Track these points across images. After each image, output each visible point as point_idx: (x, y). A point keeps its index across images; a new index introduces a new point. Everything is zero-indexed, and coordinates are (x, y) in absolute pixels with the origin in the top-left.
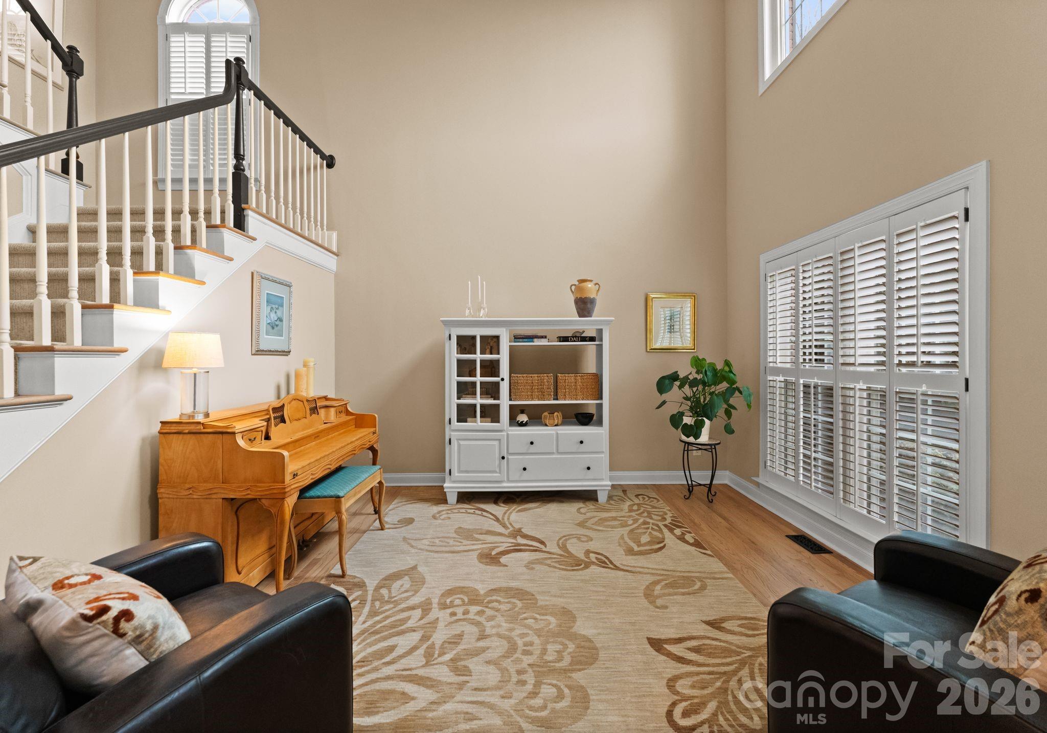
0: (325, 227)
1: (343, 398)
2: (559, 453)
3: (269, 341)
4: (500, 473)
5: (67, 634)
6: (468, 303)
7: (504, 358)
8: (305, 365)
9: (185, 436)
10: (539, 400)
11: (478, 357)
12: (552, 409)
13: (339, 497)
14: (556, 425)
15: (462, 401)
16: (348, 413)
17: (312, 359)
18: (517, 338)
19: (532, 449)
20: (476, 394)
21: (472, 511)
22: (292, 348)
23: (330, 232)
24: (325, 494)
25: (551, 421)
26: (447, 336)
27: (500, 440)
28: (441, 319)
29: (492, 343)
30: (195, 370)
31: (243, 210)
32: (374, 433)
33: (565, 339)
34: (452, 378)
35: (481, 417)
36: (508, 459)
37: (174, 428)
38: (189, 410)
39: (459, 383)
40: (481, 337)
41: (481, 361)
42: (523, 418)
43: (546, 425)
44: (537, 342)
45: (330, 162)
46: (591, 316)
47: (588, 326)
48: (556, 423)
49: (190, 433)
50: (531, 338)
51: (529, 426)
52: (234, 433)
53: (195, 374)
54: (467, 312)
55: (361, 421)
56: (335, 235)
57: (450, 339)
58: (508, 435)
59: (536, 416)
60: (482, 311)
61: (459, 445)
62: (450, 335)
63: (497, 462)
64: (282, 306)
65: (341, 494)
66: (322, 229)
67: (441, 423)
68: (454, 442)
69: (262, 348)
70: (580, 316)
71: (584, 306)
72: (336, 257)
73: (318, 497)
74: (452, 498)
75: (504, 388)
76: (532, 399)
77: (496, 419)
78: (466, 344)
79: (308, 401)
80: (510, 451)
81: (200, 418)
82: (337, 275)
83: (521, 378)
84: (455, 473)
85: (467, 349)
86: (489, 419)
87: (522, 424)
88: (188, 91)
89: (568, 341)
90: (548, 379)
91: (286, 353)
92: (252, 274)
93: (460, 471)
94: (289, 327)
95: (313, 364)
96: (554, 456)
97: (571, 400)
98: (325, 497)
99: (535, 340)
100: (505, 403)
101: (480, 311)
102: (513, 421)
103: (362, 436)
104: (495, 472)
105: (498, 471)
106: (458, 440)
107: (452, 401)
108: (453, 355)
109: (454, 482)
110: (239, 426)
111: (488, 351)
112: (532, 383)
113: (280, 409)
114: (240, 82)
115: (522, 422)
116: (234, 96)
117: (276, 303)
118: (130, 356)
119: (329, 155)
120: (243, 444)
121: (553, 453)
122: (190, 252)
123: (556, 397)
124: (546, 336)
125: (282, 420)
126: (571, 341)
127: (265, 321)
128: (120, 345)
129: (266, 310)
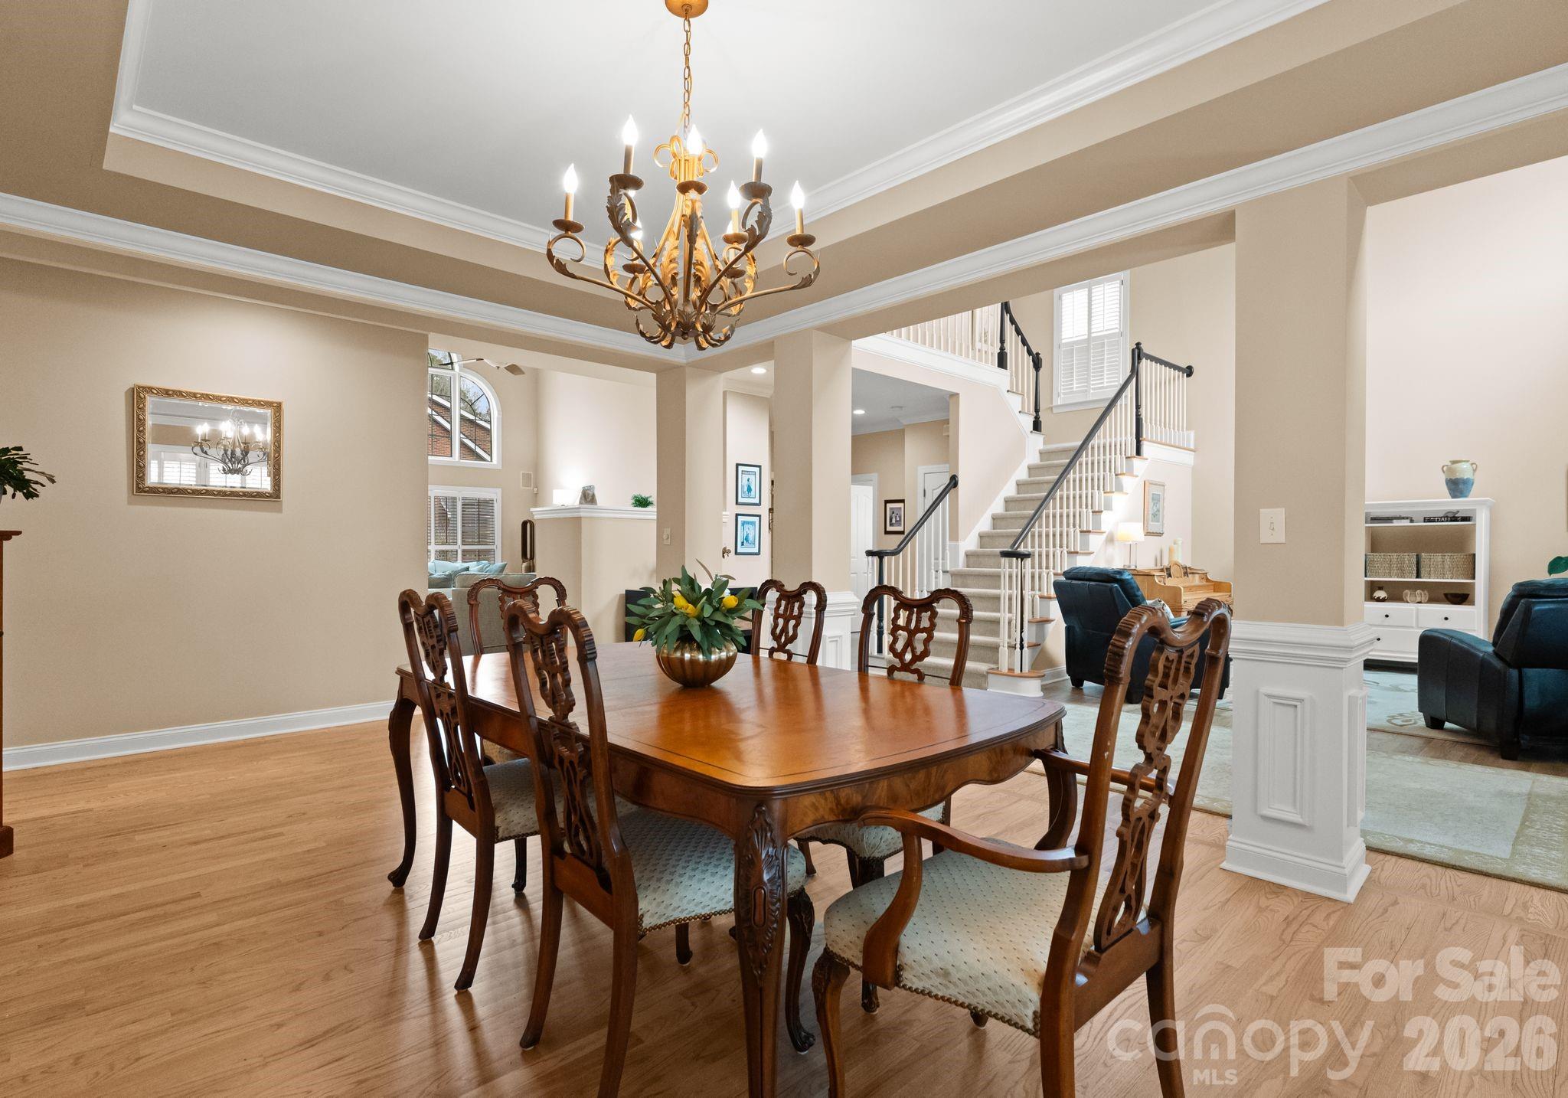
0: (1185, 430)
2: (1418, 626)
3: (1154, 527)
8: (1175, 543)
10: (1399, 577)
12: (1414, 586)
14: (1418, 603)
16: (1208, 580)
17: (1180, 539)
18: (1373, 520)
19: (1388, 621)
22: (1165, 530)
23: (1188, 434)
25: (1413, 599)
30: (1131, 543)
31: (1141, 442)
33: (1429, 520)
38: (1127, 564)
42: (1381, 594)
44: (1396, 523)
45: (1189, 371)
46: (1466, 497)
47: (1459, 505)
48: (1419, 599)
50: (1389, 519)
51: (1387, 602)
52: (1155, 576)
53: (1130, 545)
55: (1216, 586)
56: (1192, 434)
58: (1362, 607)
59: (1396, 593)
64: (1160, 501)
66: (1183, 430)
69: (1149, 531)
70: (1454, 496)
71: (1457, 486)
72: (1192, 453)
76: (1391, 577)
79: (1184, 567)
81: (1133, 567)
82: (1194, 469)
83: (1381, 556)
87: (1378, 600)
89: (1435, 521)
90: (1409, 558)
91: (1160, 534)
92: (1145, 482)
94: (1163, 516)
95: (1182, 543)
96: (1413, 630)
97: (1438, 578)
99: (1395, 521)
110: (1157, 573)
112: (1391, 561)
113: (1168, 569)
114: (1139, 359)
115: (1379, 598)
116: (1135, 371)
117: (1156, 499)
118: (1105, 535)
119: (1187, 368)
120: (1157, 581)
121: (1412, 627)
122: (1120, 477)
123: (1417, 577)
124: (1407, 518)
125: (1170, 575)
126: (1438, 521)
127: (1151, 513)
128: (1103, 530)
129: (1151, 505)
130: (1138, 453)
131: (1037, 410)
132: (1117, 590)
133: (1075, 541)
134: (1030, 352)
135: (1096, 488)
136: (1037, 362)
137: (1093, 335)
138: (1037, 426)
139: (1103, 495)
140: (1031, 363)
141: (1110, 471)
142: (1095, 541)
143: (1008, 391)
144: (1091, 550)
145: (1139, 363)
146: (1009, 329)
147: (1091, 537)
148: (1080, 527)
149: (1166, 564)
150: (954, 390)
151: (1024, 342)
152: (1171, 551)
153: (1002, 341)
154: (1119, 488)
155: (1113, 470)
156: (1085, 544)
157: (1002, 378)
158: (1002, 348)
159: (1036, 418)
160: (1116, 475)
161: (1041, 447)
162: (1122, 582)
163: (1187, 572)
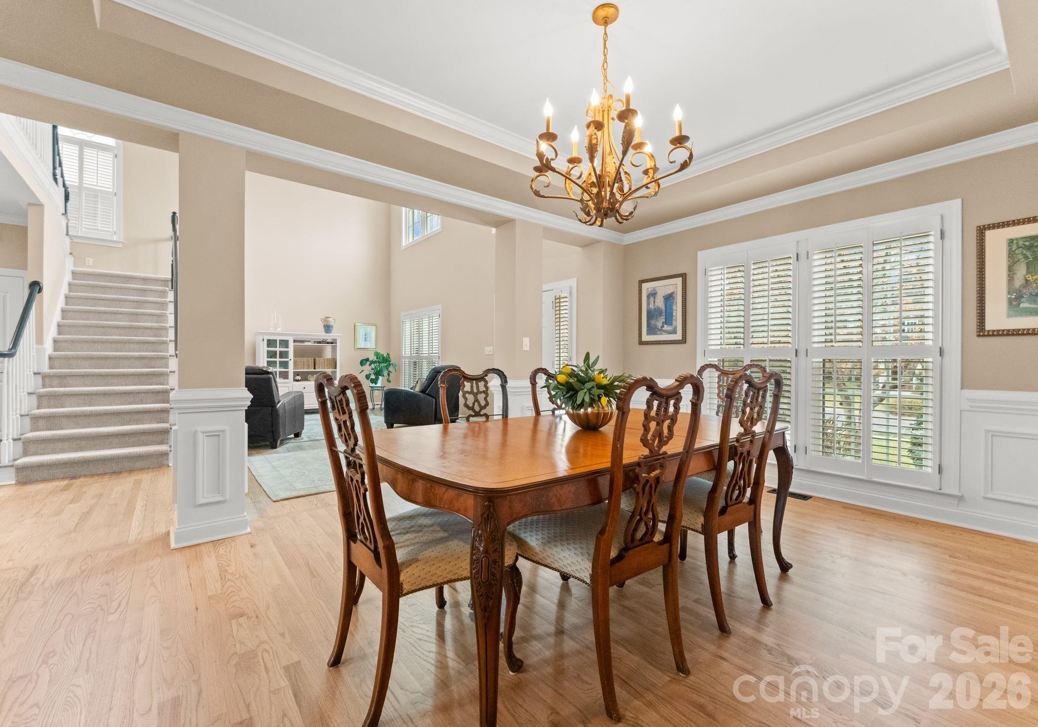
6: (272, 325)
7: (291, 351)
10: (306, 370)
11: (278, 349)
12: (313, 373)
18: (297, 341)
19: (304, 390)
20: (276, 367)
25: (312, 379)
27: (289, 387)
28: (259, 332)
29: (285, 343)
33: (316, 343)
39: (268, 361)
40: (279, 341)
41: (280, 351)
42: (299, 378)
43: (309, 381)
44: (306, 344)
46: (331, 333)
47: (329, 337)
50: (303, 341)
51: (301, 381)
54: (271, 328)
57: (263, 341)
58: (293, 385)
59: (305, 377)
60: (279, 329)
62: (263, 339)
70: (326, 333)
71: (328, 328)
75: (291, 364)
76: (303, 369)
77: (287, 378)
78: (271, 343)
83: (299, 359)
85: (272, 346)
86: (283, 378)
87: (298, 381)
89: (318, 344)
90: (311, 360)
97: (322, 369)
99: (305, 342)
100: (291, 370)
101: (277, 328)
102: (294, 379)
108: (264, 348)
111: (282, 347)
112: (304, 362)
123: (314, 369)
124: (310, 342)
126: (321, 343)
137: (85, 186)
143: (62, 214)
153: (54, 167)
158: (55, 174)
161: (73, 267)
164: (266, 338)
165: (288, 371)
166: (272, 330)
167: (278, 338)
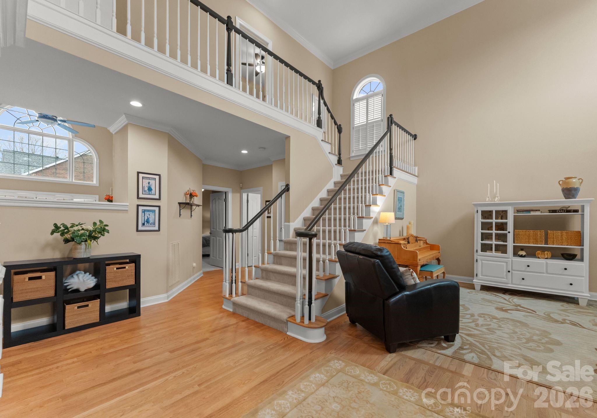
0: (413, 166)
1: (425, 237)
2: (547, 273)
3: (399, 215)
4: (507, 279)
5: (405, 272)
6: (488, 195)
7: (510, 222)
8: (410, 223)
9: (386, 244)
10: (534, 244)
11: (494, 221)
12: (543, 249)
13: (432, 272)
14: (546, 259)
15: (484, 242)
16: (427, 243)
17: (412, 221)
18: (518, 211)
19: (529, 269)
20: (492, 239)
21: (490, 294)
22: (404, 217)
23: (415, 167)
24: (427, 270)
25: (543, 256)
26: (476, 211)
27: (507, 263)
28: (473, 203)
29: (503, 214)
30: (387, 224)
31: (392, 168)
32: (439, 253)
33: (554, 211)
34: (478, 231)
35: (495, 251)
36: (512, 273)
37: (383, 241)
38: (385, 236)
39: (482, 234)
40: (496, 211)
41: (496, 223)
42: (523, 253)
43: (539, 258)
44: (532, 213)
45: (415, 137)
46: (575, 198)
47: (572, 204)
48: (546, 257)
49: (387, 243)
50: (528, 211)
51: (526, 257)
52: (401, 244)
53: (387, 225)
54: (487, 199)
55: (432, 247)
56: (417, 168)
57: (477, 212)
58: (512, 260)
59: (532, 253)
60: (496, 199)
61: (482, 263)
62: (477, 210)
63: (505, 274)
64: (402, 201)
65: (433, 271)
67: (472, 252)
68: (479, 262)
69: (397, 217)
70: (566, 198)
71: (569, 193)
72: (417, 178)
73: (424, 271)
74: (478, 287)
75: (510, 237)
76: (529, 243)
77: (505, 252)
78: (487, 214)
79: (415, 237)
80: (513, 269)
81: (388, 239)
82: (417, 186)
83: (521, 232)
84: (480, 276)
85: (487, 217)
86: (500, 252)
87: (521, 256)
88: (361, 122)
89: (556, 212)
90: (541, 233)
91: (402, 219)
92: (394, 190)
93: (482, 275)
94: (404, 209)
95: (413, 223)
96: (544, 275)
97: (558, 245)
98: (427, 271)
99: (532, 212)
100: (510, 244)
101: (495, 198)
102: (515, 254)
103: (434, 253)
104: (504, 278)
105: (505, 278)
106: (481, 260)
107: (478, 242)
108: (479, 220)
109: (479, 280)
110: (402, 242)
111: (500, 218)
112: (529, 235)
113: (408, 239)
114: (391, 123)
115: (522, 255)
116: (389, 129)
117: (400, 200)
118: (372, 219)
119: (414, 135)
120: (403, 248)
121: (544, 273)
122: (381, 186)
123: (546, 243)
124: (539, 210)
125: (409, 243)
126: (558, 212)
127: (397, 207)
128: (371, 216)
129: (398, 203)
130: (391, 173)
131: (340, 154)
132: (379, 265)
133: (354, 223)
134: (335, 123)
135: (367, 191)
136: (339, 129)
137: (369, 122)
138: (339, 162)
139: (371, 196)
140: (336, 129)
141: (376, 183)
142: (367, 224)
143: (322, 140)
144: (364, 228)
145: (391, 125)
146: (323, 108)
147: (364, 221)
148: (357, 215)
149: (405, 234)
150: (287, 134)
151: (332, 117)
152: (408, 228)
153: (319, 113)
154: (381, 193)
155: (377, 182)
156: (361, 225)
157: (319, 133)
158: (319, 118)
159: (339, 158)
160: (379, 185)
161: (341, 173)
162: (382, 258)
163: (417, 239)
164: (480, 209)
165: (506, 245)
166: (488, 201)
167: (494, 209)
